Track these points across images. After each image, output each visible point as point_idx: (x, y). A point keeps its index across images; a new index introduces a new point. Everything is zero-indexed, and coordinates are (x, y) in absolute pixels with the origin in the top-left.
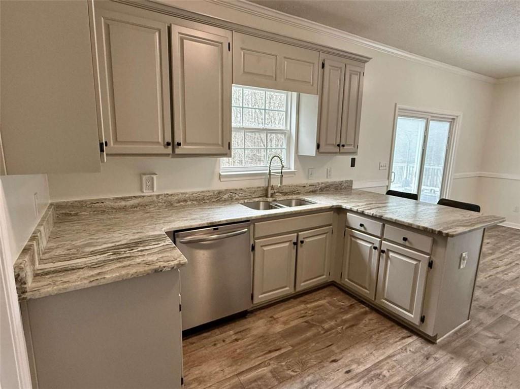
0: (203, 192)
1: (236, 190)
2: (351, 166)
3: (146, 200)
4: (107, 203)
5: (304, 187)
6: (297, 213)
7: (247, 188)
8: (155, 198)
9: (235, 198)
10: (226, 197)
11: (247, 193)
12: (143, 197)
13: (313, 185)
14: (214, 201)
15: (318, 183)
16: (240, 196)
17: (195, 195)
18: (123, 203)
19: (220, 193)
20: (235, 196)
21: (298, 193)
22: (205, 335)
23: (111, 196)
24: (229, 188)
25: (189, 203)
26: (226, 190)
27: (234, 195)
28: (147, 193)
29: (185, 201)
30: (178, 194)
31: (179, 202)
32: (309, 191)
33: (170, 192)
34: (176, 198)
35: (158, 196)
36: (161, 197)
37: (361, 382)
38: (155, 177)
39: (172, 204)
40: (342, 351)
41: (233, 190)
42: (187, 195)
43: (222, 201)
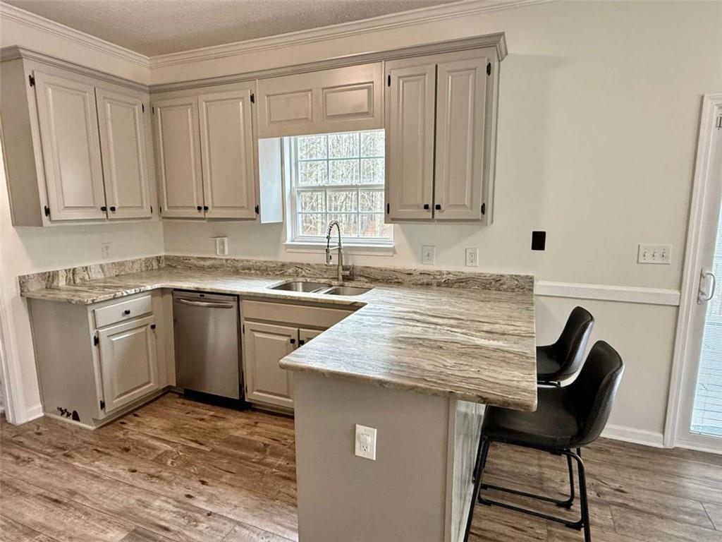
0: (265, 262)
1: (302, 264)
2: (534, 248)
3: (217, 263)
4: (192, 261)
5: (410, 274)
6: (294, 300)
7: (316, 264)
8: (224, 262)
9: (301, 275)
10: (290, 271)
11: (316, 271)
12: (216, 259)
13: (429, 274)
14: (277, 275)
15: (441, 272)
16: (308, 274)
17: (258, 263)
18: (202, 263)
19: (283, 265)
20: (302, 272)
21: (398, 282)
22: (200, 404)
23: (195, 256)
24: (294, 261)
25: (253, 272)
26: (291, 263)
27: (300, 270)
28: (219, 255)
29: (249, 269)
30: (243, 261)
31: (243, 269)
32: (419, 282)
33: (237, 258)
34: (241, 264)
35: (227, 260)
36: (229, 262)
37: (176, 509)
38: (226, 239)
39: (237, 270)
40: (226, 483)
41: (299, 264)
42: (251, 264)
43: (287, 275)
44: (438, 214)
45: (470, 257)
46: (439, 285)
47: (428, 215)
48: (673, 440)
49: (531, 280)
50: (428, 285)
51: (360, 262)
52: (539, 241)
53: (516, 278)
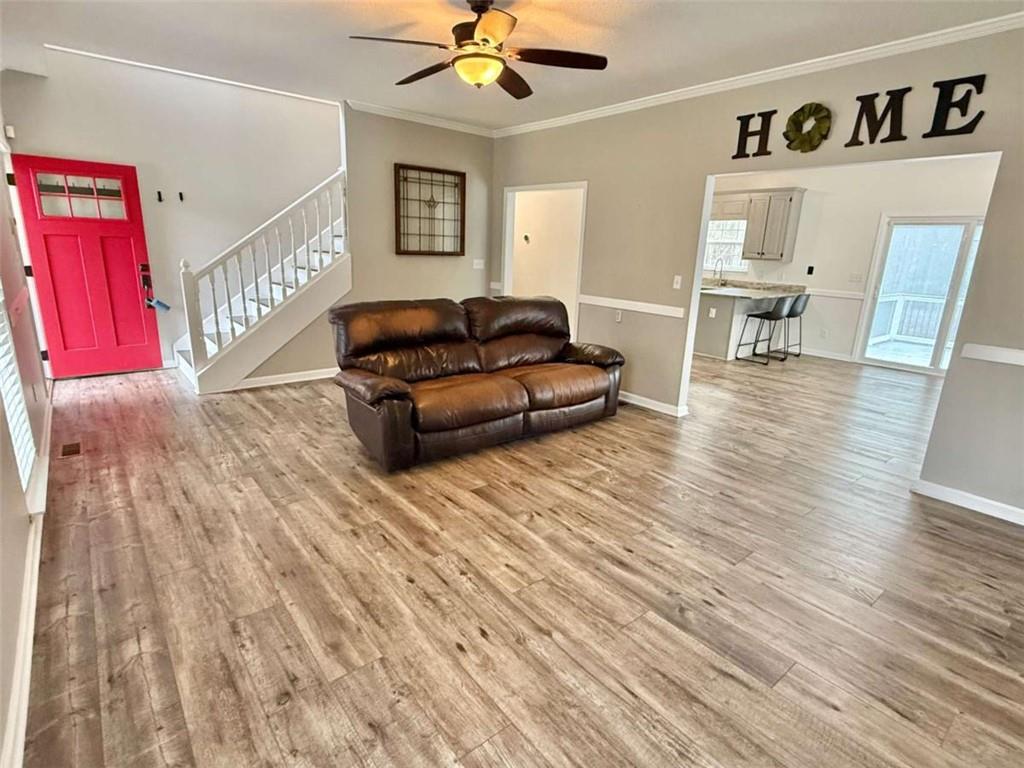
44: (764, 257)
45: (780, 278)
46: (764, 289)
47: (759, 256)
48: (856, 359)
49: (804, 288)
50: (759, 289)
51: (729, 278)
52: (810, 270)
53: (797, 286)
